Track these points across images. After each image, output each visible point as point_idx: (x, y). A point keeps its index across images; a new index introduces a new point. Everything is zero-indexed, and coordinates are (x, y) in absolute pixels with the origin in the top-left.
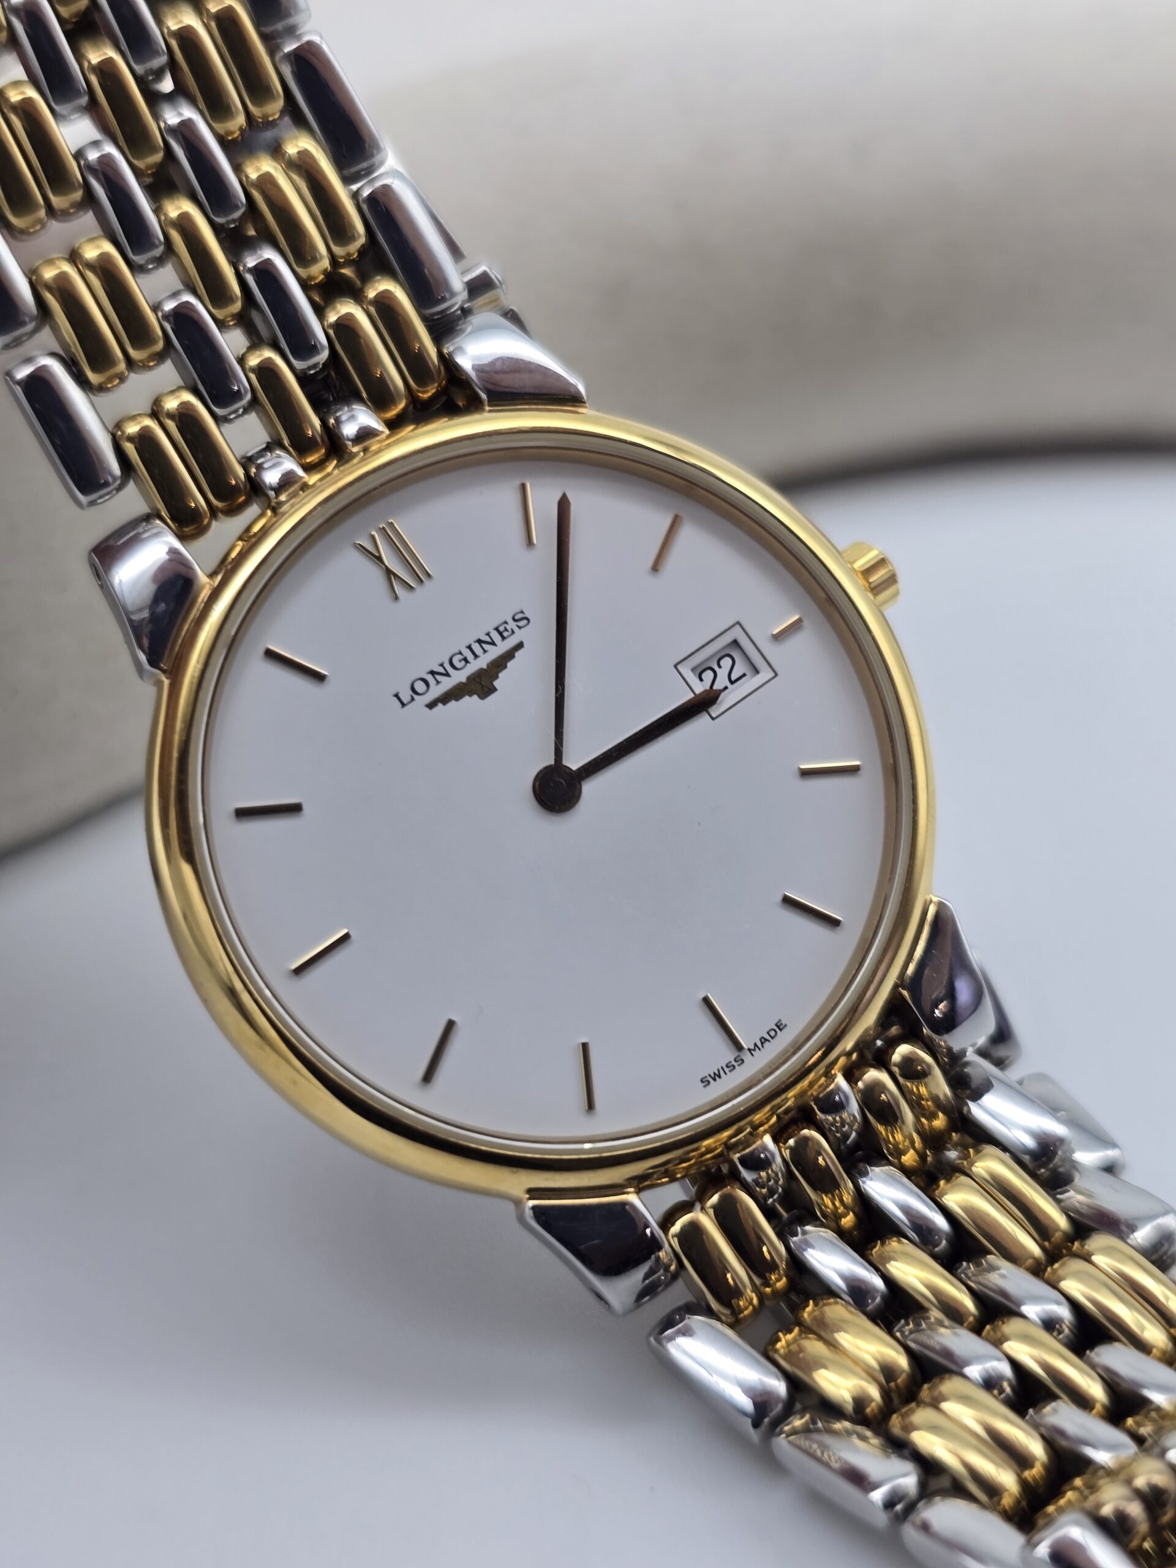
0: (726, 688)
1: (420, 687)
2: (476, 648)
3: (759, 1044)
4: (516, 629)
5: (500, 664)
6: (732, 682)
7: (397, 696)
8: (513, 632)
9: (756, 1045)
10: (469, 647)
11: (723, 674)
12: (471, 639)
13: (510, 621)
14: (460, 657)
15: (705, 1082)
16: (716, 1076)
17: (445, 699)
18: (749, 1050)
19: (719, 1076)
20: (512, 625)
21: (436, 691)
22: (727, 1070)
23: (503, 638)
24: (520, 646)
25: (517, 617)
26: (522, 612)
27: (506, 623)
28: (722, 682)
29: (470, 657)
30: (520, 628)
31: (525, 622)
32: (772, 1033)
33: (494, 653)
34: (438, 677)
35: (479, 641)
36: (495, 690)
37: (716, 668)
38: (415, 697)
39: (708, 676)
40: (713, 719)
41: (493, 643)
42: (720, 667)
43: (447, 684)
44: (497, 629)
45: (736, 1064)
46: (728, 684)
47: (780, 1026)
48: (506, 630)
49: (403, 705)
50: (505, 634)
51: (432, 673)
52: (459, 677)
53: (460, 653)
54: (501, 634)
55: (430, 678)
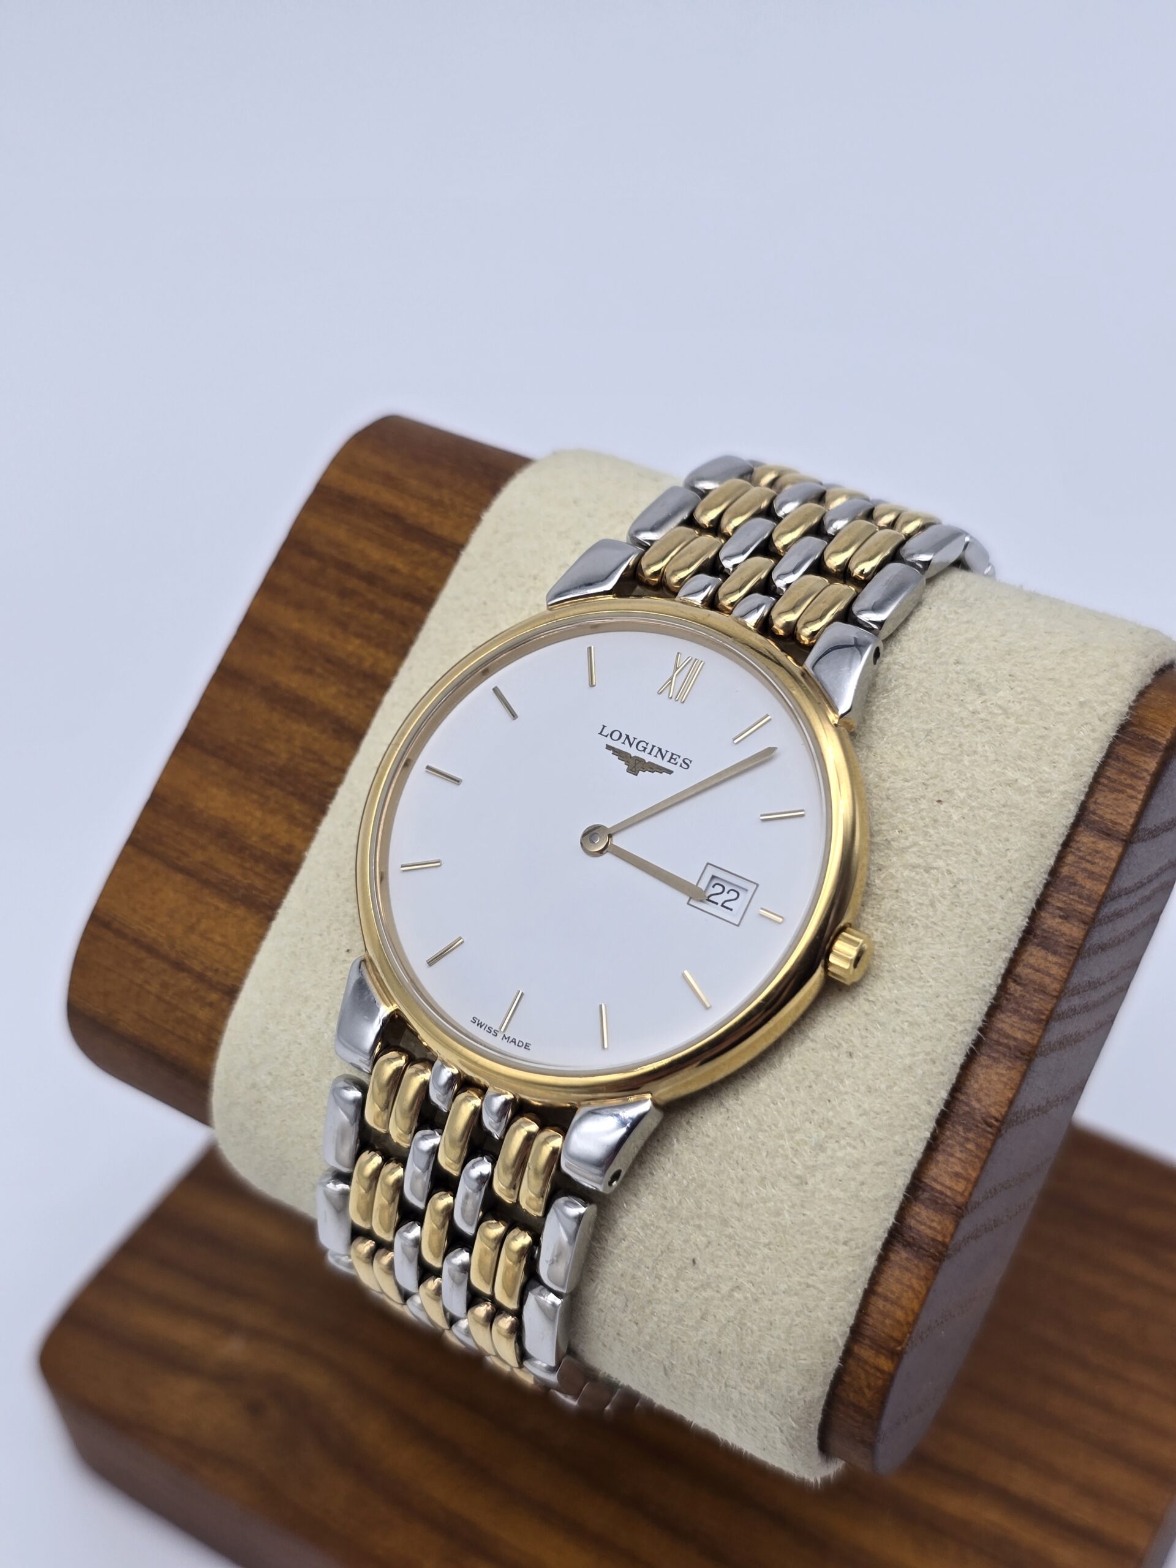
0: (717, 904)
1: (616, 735)
2: (656, 750)
3: (510, 1040)
4: (679, 764)
5: (653, 768)
6: (722, 906)
7: (604, 727)
8: (676, 764)
9: (509, 1038)
10: (654, 746)
11: (725, 896)
12: (658, 745)
13: (682, 759)
14: (645, 745)
15: (474, 1020)
16: (480, 1025)
17: (616, 752)
18: (504, 1036)
19: (481, 1027)
20: (680, 761)
21: (618, 745)
22: (487, 1029)
23: (669, 761)
24: (670, 772)
25: (686, 761)
26: (691, 761)
27: (679, 757)
28: (719, 899)
29: (648, 751)
30: (681, 766)
31: (686, 767)
32: (521, 1044)
33: (658, 761)
34: (627, 741)
35: (660, 750)
36: (636, 775)
37: (726, 890)
38: (609, 736)
39: (719, 889)
40: (688, 904)
41: (663, 757)
42: (728, 893)
43: (625, 748)
44: (673, 754)
45: (493, 1032)
46: (720, 904)
47: (527, 1046)
48: (675, 760)
49: (601, 734)
50: (672, 761)
51: (628, 737)
52: (633, 752)
53: (647, 744)
54: (671, 758)
55: (624, 737)
